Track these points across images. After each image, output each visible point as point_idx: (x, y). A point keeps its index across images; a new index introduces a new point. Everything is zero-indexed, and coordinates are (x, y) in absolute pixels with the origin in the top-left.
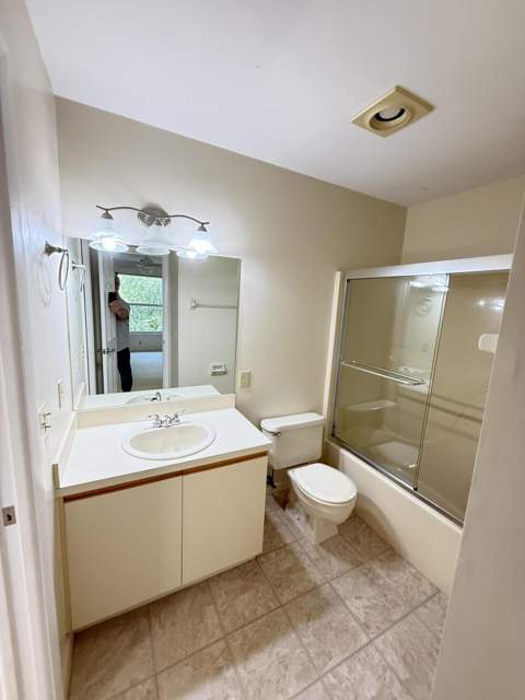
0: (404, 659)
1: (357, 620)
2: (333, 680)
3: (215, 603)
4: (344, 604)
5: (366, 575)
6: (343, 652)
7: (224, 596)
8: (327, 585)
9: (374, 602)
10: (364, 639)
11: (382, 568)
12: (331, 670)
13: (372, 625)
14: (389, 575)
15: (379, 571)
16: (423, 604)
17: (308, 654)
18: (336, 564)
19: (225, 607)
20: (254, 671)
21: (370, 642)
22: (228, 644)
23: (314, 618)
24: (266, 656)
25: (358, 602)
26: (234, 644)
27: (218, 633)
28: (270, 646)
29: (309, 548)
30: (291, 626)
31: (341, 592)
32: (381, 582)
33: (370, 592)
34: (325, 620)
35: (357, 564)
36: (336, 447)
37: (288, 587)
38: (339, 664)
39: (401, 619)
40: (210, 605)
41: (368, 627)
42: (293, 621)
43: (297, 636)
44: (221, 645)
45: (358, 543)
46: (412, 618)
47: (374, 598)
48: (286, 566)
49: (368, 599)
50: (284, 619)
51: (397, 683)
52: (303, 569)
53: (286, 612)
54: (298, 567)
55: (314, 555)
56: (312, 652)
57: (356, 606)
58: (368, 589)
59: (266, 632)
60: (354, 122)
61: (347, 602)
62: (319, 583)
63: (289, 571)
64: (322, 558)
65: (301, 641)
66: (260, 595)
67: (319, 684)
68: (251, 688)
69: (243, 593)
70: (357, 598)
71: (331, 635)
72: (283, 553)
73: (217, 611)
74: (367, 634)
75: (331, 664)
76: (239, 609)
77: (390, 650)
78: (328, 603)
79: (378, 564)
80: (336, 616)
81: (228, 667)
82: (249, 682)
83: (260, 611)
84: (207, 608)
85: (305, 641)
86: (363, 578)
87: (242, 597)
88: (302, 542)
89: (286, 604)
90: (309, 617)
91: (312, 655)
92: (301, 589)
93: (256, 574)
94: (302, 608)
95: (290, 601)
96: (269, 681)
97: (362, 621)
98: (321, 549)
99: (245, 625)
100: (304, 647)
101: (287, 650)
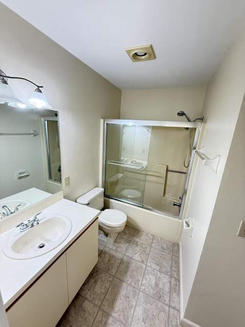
0: (156, 263)
1: (139, 261)
2: (143, 287)
3: (87, 299)
4: (133, 259)
5: (134, 244)
6: (141, 276)
7: (88, 292)
8: (125, 256)
9: (140, 251)
10: (144, 266)
11: (137, 238)
12: (141, 284)
13: (144, 259)
14: (140, 240)
15: (137, 240)
16: (152, 243)
17: (132, 286)
18: (123, 246)
19: (92, 296)
20: (119, 310)
21: (146, 266)
22: (103, 310)
23: (127, 272)
24: (120, 299)
25: (137, 255)
26: (105, 308)
27: (96, 310)
28: (119, 295)
29: (111, 246)
30: (122, 281)
31: (130, 256)
32: (139, 243)
33: (138, 248)
34: (131, 269)
35: (130, 242)
36: (108, 199)
37: (112, 267)
38: (142, 281)
39: (150, 251)
40: (84, 302)
41: (143, 261)
42: (121, 279)
43: (126, 283)
44: (100, 313)
45: (126, 234)
46: (152, 249)
47: (140, 250)
48: (107, 259)
49: (139, 252)
50: (118, 281)
51: (158, 272)
52: (113, 256)
53: (117, 277)
54: (112, 257)
55: (114, 248)
56: (133, 284)
57: (137, 257)
58: (137, 248)
59: (115, 291)
60: (127, 51)
61: (134, 258)
62: (122, 258)
63: (109, 261)
64: (118, 247)
65: (128, 284)
66: (104, 279)
67: (141, 292)
68: (121, 317)
69: (96, 284)
70: (135, 254)
71: (135, 273)
72: (103, 255)
73: (90, 301)
74: (144, 264)
75: (140, 283)
76: (99, 292)
77: (151, 264)
78: (129, 263)
79: (135, 237)
80: (133, 266)
81: (108, 319)
82: (119, 316)
83: (107, 285)
84: (84, 304)
85: (129, 282)
86: (134, 246)
87: (97, 286)
88: (107, 245)
89: (115, 274)
90: (125, 272)
91: (134, 285)
92: (118, 265)
93: (97, 271)
94: (121, 272)
95: (116, 272)
96: (126, 308)
97: (140, 260)
98: (115, 244)
99: (105, 296)
100: (130, 285)
101: (125, 291)
